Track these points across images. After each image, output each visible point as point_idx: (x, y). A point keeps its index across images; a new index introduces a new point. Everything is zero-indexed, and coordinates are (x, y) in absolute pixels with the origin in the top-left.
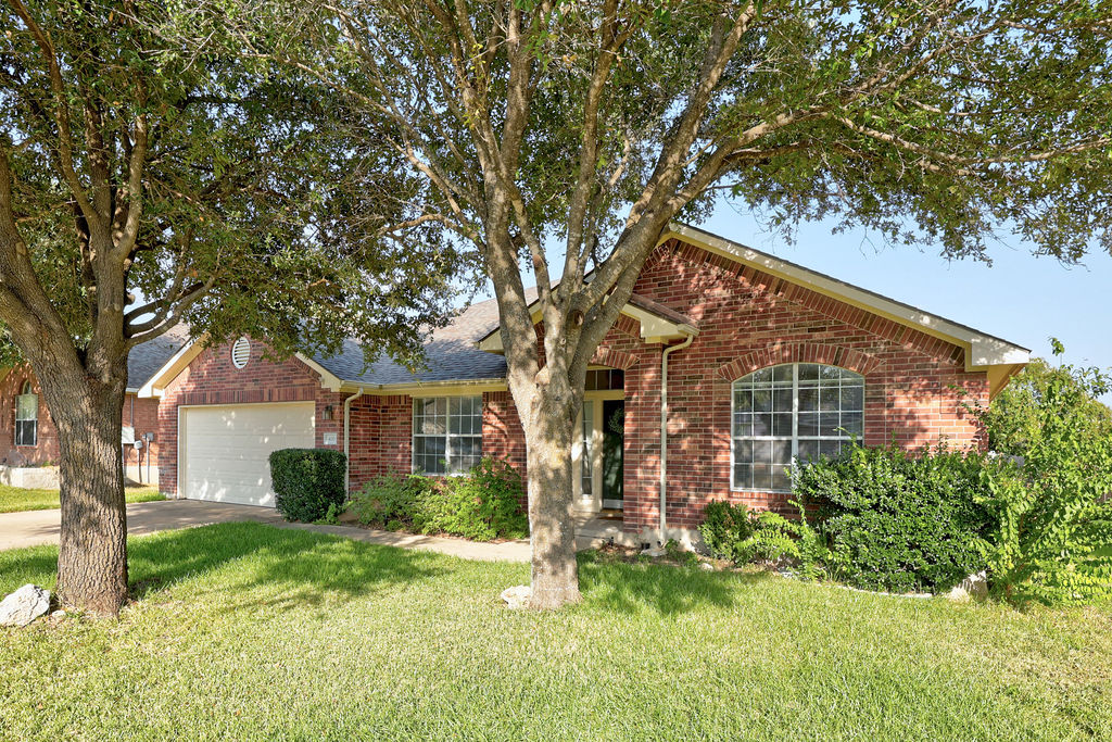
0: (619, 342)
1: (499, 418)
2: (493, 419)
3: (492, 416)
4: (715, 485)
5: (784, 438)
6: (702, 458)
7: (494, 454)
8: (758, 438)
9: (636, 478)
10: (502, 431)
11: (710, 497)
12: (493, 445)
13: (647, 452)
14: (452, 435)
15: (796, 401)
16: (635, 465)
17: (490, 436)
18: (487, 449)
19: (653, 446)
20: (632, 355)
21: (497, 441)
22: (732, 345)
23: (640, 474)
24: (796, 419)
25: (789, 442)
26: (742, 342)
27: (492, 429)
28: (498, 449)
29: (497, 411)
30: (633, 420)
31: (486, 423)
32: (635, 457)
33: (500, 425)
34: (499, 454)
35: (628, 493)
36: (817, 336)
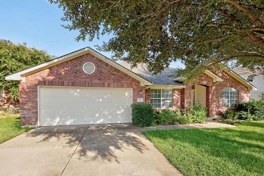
0: (208, 81)
1: (178, 95)
2: (176, 95)
3: (176, 94)
4: (220, 107)
5: (228, 99)
6: (218, 103)
7: (176, 103)
8: (225, 99)
9: (211, 107)
10: (178, 98)
11: (219, 109)
12: (176, 101)
13: (213, 102)
14: (163, 99)
15: (230, 94)
16: (211, 104)
17: (175, 99)
18: (174, 102)
19: (214, 101)
20: (211, 84)
21: (177, 100)
22: (222, 84)
23: (212, 106)
24: (230, 96)
25: (229, 100)
26: (224, 83)
27: (176, 97)
28: (177, 102)
29: (177, 93)
30: (211, 96)
31: (174, 96)
32: (212, 103)
33: (178, 96)
34: (178, 103)
35: (210, 110)
36: (233, 84)
